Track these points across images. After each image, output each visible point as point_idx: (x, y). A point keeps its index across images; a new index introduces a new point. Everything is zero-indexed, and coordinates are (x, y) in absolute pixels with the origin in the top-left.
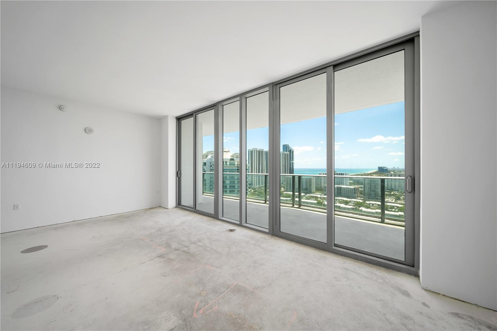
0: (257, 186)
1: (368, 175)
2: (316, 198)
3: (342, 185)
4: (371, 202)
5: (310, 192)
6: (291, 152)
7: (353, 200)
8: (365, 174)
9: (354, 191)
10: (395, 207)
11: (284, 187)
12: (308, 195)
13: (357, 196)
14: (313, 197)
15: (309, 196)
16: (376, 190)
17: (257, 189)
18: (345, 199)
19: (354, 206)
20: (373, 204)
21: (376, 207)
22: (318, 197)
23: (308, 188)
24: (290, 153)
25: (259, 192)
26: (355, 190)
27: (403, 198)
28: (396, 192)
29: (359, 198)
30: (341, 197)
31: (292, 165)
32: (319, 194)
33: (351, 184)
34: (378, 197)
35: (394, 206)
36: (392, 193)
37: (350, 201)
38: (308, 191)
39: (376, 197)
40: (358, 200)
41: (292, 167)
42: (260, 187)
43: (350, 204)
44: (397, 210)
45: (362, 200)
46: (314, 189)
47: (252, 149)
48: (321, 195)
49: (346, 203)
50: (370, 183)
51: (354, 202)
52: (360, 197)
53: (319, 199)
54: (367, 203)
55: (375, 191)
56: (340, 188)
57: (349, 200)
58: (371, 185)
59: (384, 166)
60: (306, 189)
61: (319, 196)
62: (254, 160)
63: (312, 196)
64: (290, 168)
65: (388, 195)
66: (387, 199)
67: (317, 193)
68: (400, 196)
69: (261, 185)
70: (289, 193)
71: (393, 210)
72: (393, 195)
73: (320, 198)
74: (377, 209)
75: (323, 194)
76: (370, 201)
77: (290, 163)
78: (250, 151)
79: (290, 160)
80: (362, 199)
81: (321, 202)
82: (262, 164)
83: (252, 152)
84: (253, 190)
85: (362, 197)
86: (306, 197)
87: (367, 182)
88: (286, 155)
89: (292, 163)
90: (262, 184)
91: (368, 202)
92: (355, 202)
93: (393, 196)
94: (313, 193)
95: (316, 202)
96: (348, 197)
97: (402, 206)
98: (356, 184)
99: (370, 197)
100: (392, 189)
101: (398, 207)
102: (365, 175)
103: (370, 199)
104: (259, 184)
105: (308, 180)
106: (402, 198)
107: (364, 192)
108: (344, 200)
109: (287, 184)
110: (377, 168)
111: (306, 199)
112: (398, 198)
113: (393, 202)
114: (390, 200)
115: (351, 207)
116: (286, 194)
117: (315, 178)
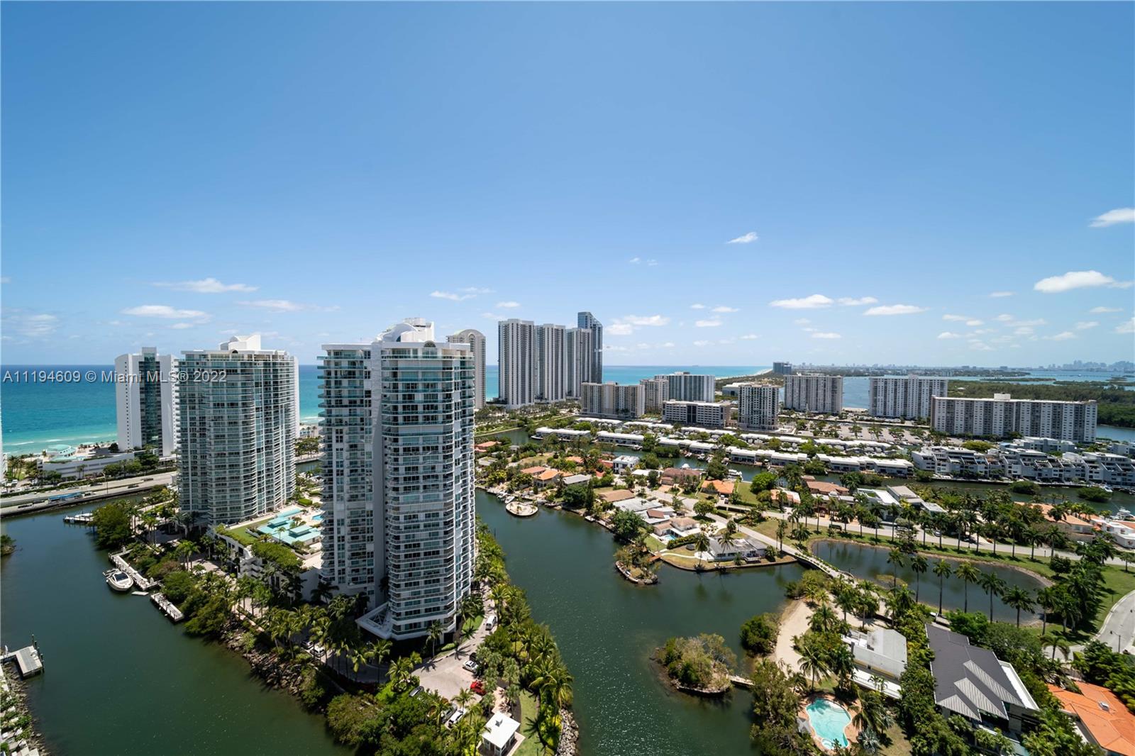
0: (520, 405)
1: (753, 379)
2: (644, 429)
3: (699, 400)
4: (750, 435)
5: (634, 417)
6: (597, 329)
7: (716, 431)
8: (748, 377)
9: (720, 413)
10: (794, 445)
11: (579, 407)
12: (629, 423)
13: (726, 424)
14: (638, 427)
15: (630, 425)
16: (762, 410)
17: (518, 412)
18: (702, 430)
19: (716, 443)
20: (754, 439)
21: (758, 444)
22: (647, 427)
23: (630, 408)
24: (594, 331)
25: (521, 419)
26: (722, 411)
27: (812, 425)
28: (801, 414)
29: (730, 428)
30: (694, 426)
31: (599, 360)
32: (651, 420)
33: (717, 399)
35: (792, 443)
36: (793, 416)
37: (712, 434)
38: (629, 414)
39: (762, 425)
40: (726, 432)
41: (599, 362)
42: (525, 407)
43: (710, 440)
44: (796, 450)
45: (734, 431)
46: (641, 410)
47: (506, 320)
48: (655, 423)
49: (703, 438)
50: (751, 395)
51: (717, 436)
52: (732, 426)
53: (650, 432)
54: (742, 438)
55: (760, 413)
56: (695, 407)
57: (708, 431)
58: (752, 400)
59: (785, 362)
60: (626, 411)
61: (650, 425)
62: (510, 344)
63: (636, 425)
64: (594, 365)
65: (782, 420)
66: (782, 429)
67: (647, 419)
68: (804, 421)
69: (527, 404)
70: (587, 419)
71: (790, 449)
72: (794, 419)
73: (653, 428)
74: (760, 448)
75: (660, 421)
76: (748, 433)
77: (595, 353)
78: (502, 325)
79: (594, 348)
80: (734, 428)
81: (652, 438)
82: (530, 356)
83: (506, 327)
84: (508, 415)
85: (735, 425)
86: (623, 428)
87: (745, 393)
88: (584, 336)
89: (599, 353)
90: (530, 402)
91: (744, 436)
92: (720, 435)
93: (793, 423)
94: (640, 418)
95: (641, 437)
96: (709, 426)
97: (807, 441)
98: (727, 400)
99: (751, 425)
100: (794, 409)
101: (798, 444)
102: (747, 379)
103: (749, 428)
104: (523, 401)
105: (631, 392)
106: (808, 426)
107: (740, 415)
108: (699, 433)
109: (586, 398)
110: (772, 365)
111: (622, 433)
112: (802, 427)
113: (792, 433)
114: (787, 431)
115: (711, 446)
116: (581, 421)
117: (644, 387)
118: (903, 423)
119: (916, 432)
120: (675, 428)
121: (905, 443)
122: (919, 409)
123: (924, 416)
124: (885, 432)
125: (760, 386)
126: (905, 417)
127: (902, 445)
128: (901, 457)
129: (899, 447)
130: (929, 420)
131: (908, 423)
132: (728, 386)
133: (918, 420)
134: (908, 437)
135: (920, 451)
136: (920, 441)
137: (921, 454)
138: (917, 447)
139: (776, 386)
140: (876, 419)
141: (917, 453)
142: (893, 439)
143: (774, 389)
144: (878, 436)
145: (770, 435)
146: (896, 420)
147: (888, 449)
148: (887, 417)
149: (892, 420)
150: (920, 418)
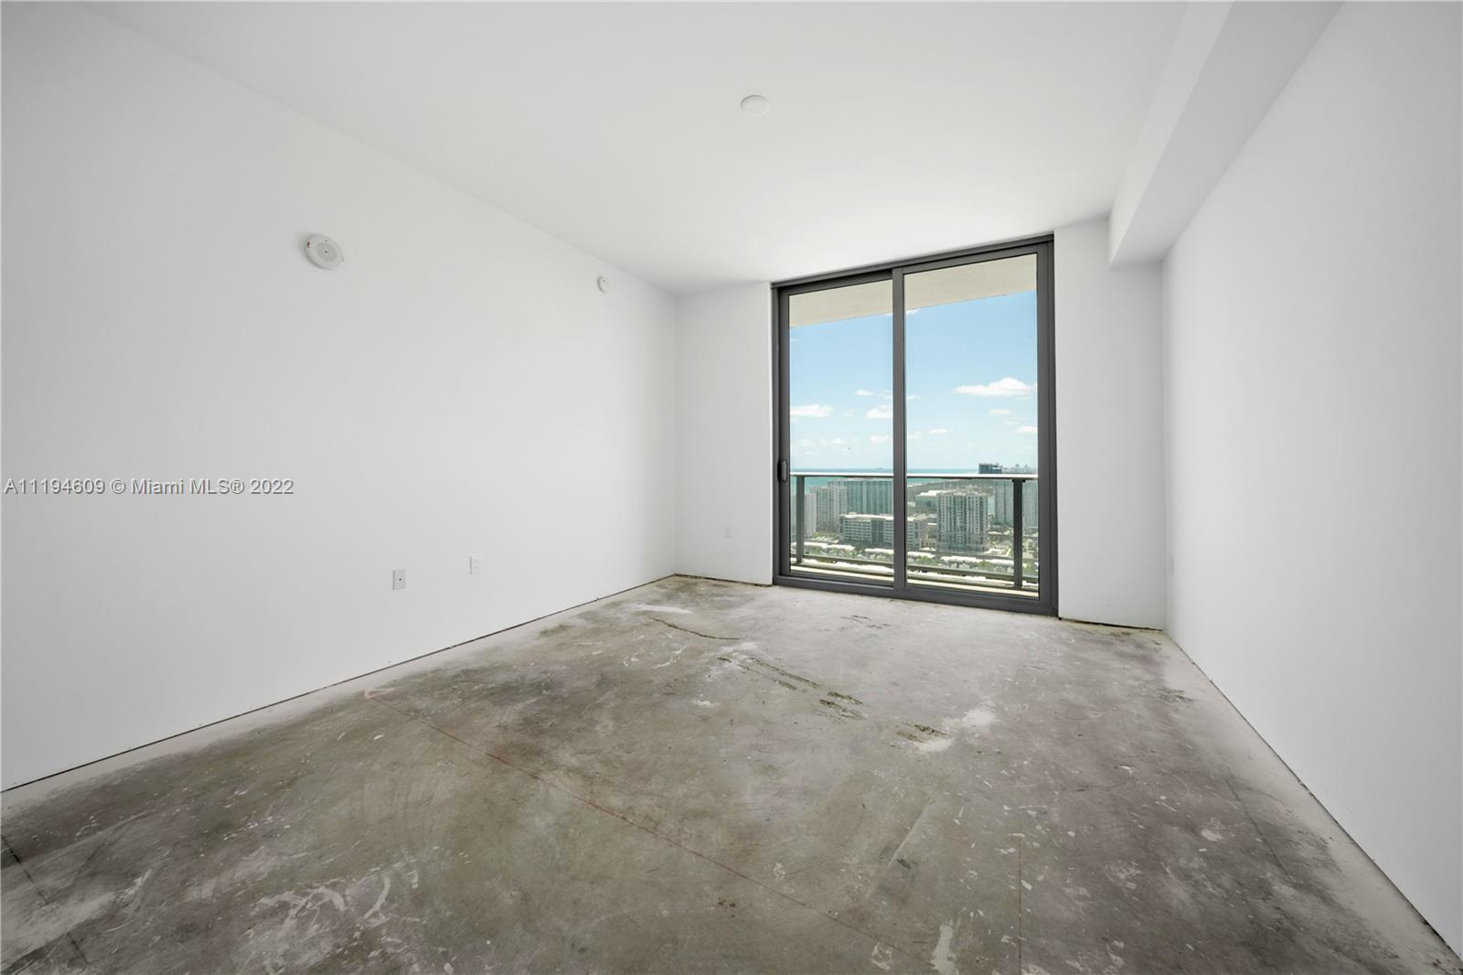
2: (817, 552)
3: (887, 513)
4: (954, 558)
9: (914, 530)
10: (1010, 570)
13: (922, 543)
14: (809, 550)
16: (967, 525)
18: (891, 552)
20: (959, 563)
22: (821, 549)
26: (916, 527)
27: (1031, 544)
29: (927, 549)
30: (881, 547)
32: (826, 539)
34: (971, 545)
35: (1006, 567)
36: (1006, 533)
39: (968, 544)
40: (923, 555)
45: (933, 553)
46: (811, 527)
48: (830, 544)
50: (952, 506)
52: (930, 547)
54: (943, 562)
55: (965, 529)
56: (881, 522)
58: (955, 513)
59: (994, 464)
61: (824, 546)
63: (806, 547)
65: (993, 538)
66: (994, 550)
67: (819, 539)
72: (1009, 538)
73: (829, 550)
75: (837, 541)
76: (950, 555)
80: (934, 550)
85: (933, 546)
87: (945, 505)
91: (946, 559)
92: (915, 558)
93: (1006, 542)
94: (811, 537)
98: (922, 512)
99: (953, 546)
103: (952, 549)
106: (1027, 545)
107: (940, 532)
108: (887, 555)
110: (977, 466)
113: (1007, 555)
114: (1000, 552)
117: (815, 495)
120: (857, 549)
125: (965, 494)
132: (922, 494)
139: (984, 494)
143: (981, 498)
145: (978, 557)
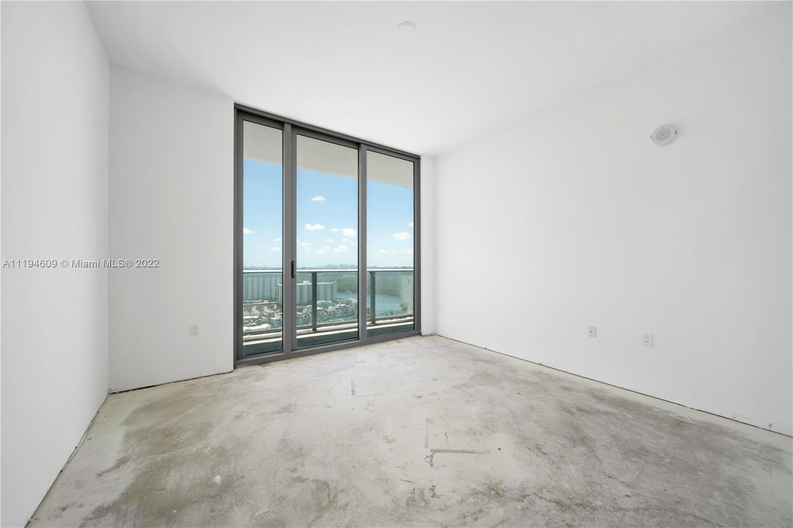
118: (263, 302)
119: (270, 306)
121: (265, 314)
122: (271, 292)
123: (273, 297)
124: (254, 309)
126: (263, 299)
127: (264, 315)
128: (264, 323)
129: (263, 317)
130: (276, 299)
131: (266, 302)
133: (271, 299)
134: (267, 310)
135: (274, 317)
136: (273, 311)
137: (275, 319)
138: (272, 315)
140: (247, 301)
141: (273, 318)
142: (259, 313)
144: (250, 312)
146: (259, 301)
147: (257, 319)
148: (254, 300)
149: (257, 301)
150: (271, 298)
